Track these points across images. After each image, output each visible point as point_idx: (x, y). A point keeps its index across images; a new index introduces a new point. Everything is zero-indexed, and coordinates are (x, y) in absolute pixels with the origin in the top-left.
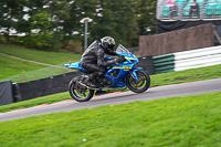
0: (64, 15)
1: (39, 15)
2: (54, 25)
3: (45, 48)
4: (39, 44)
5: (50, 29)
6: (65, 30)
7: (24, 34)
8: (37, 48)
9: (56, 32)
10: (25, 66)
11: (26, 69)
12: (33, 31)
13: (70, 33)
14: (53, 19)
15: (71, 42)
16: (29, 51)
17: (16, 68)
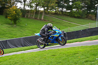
0: (87, 3)
1: (76, 3)
2: (83, 7)
3: (78, 17)
4: (76, 15)
5: (81, 9)
6: (88, 10)
7: (69, 11)
8: (75, 17)
9: (84, 10)
10: (69, 25)
11: (70, 26)
12: (74, 10)
13: (90, 11)
14: (82, 5)
15: (90, 15)
16: (71, 18)
17: (66, 26)
